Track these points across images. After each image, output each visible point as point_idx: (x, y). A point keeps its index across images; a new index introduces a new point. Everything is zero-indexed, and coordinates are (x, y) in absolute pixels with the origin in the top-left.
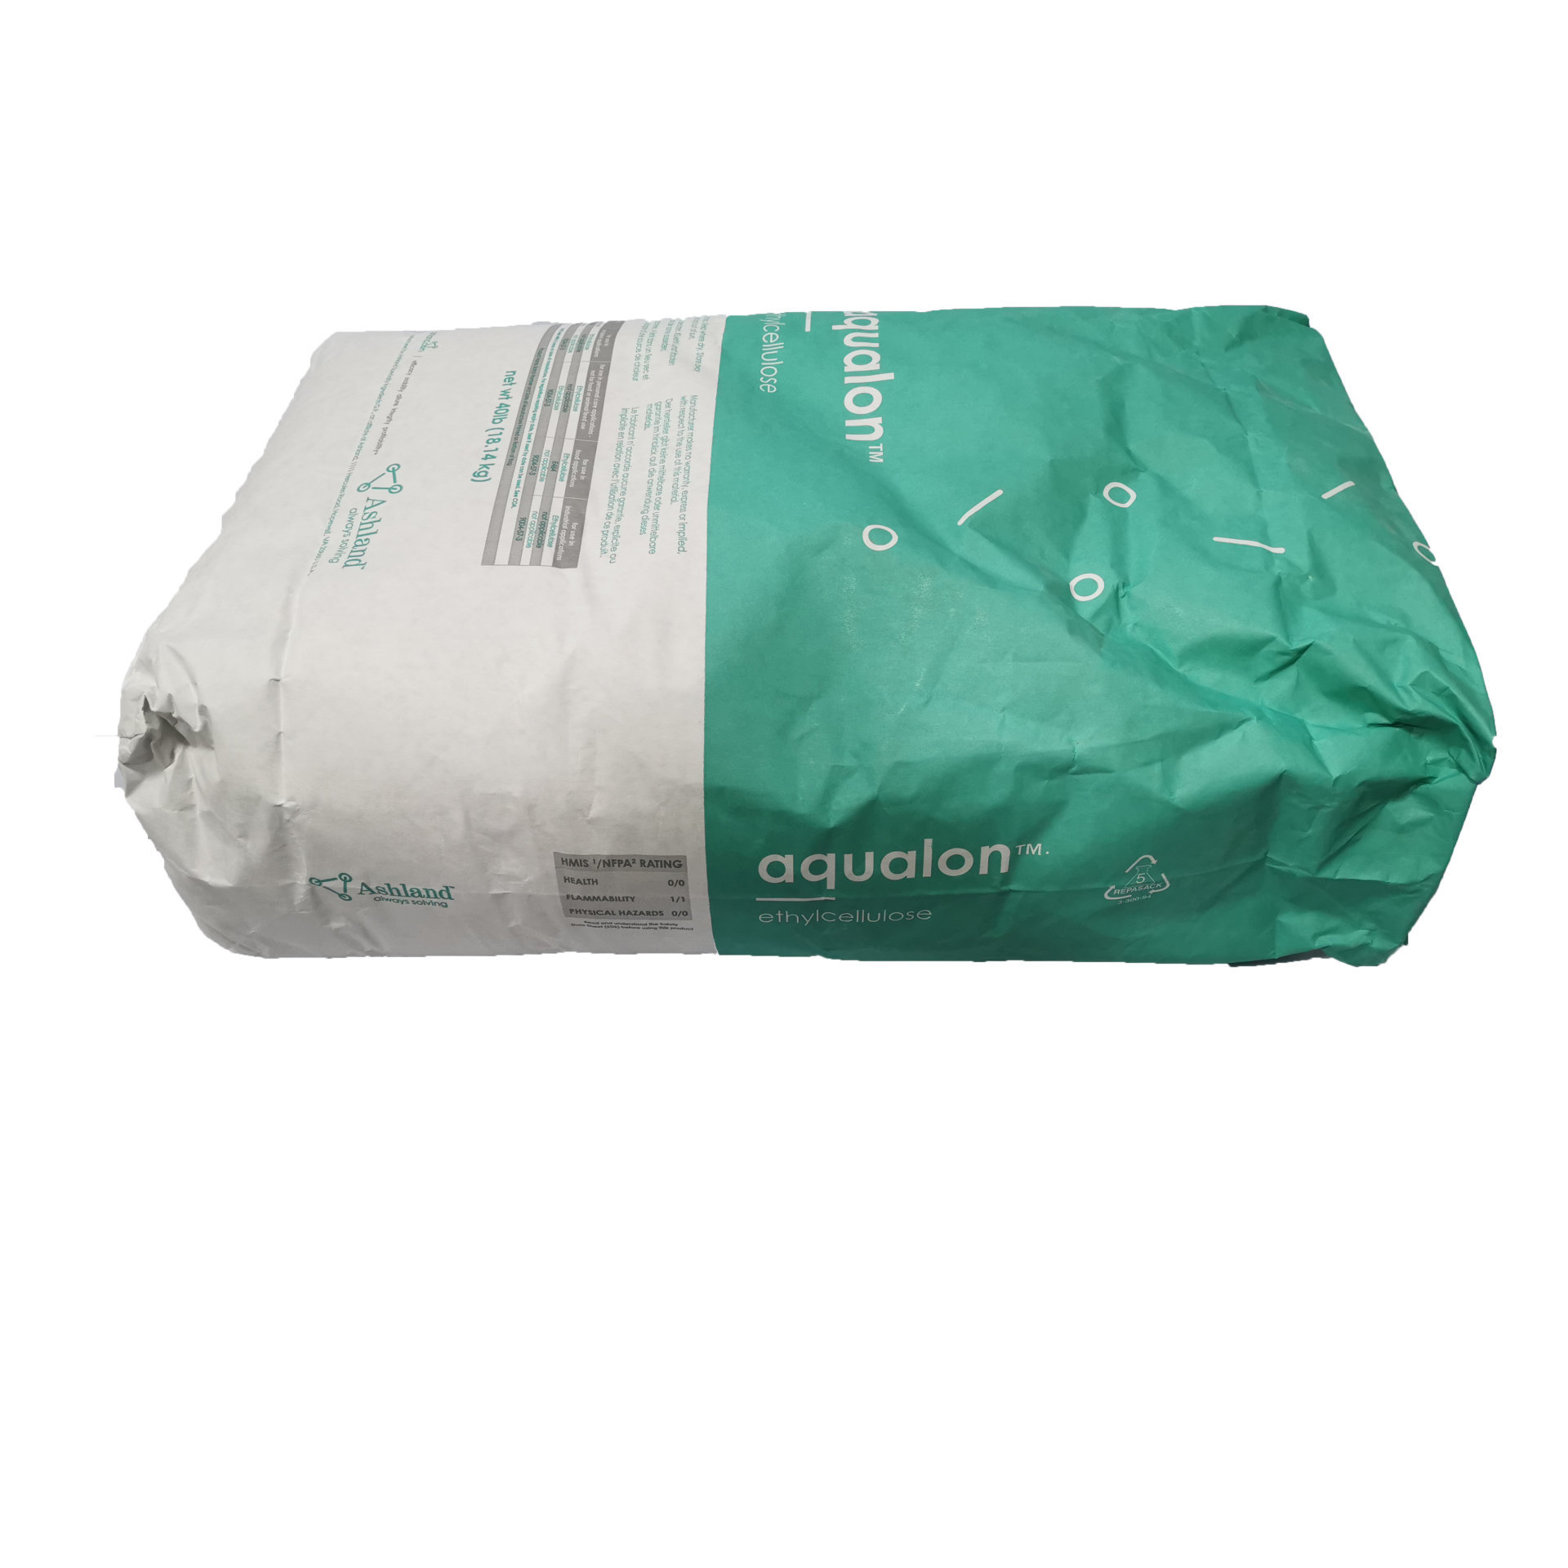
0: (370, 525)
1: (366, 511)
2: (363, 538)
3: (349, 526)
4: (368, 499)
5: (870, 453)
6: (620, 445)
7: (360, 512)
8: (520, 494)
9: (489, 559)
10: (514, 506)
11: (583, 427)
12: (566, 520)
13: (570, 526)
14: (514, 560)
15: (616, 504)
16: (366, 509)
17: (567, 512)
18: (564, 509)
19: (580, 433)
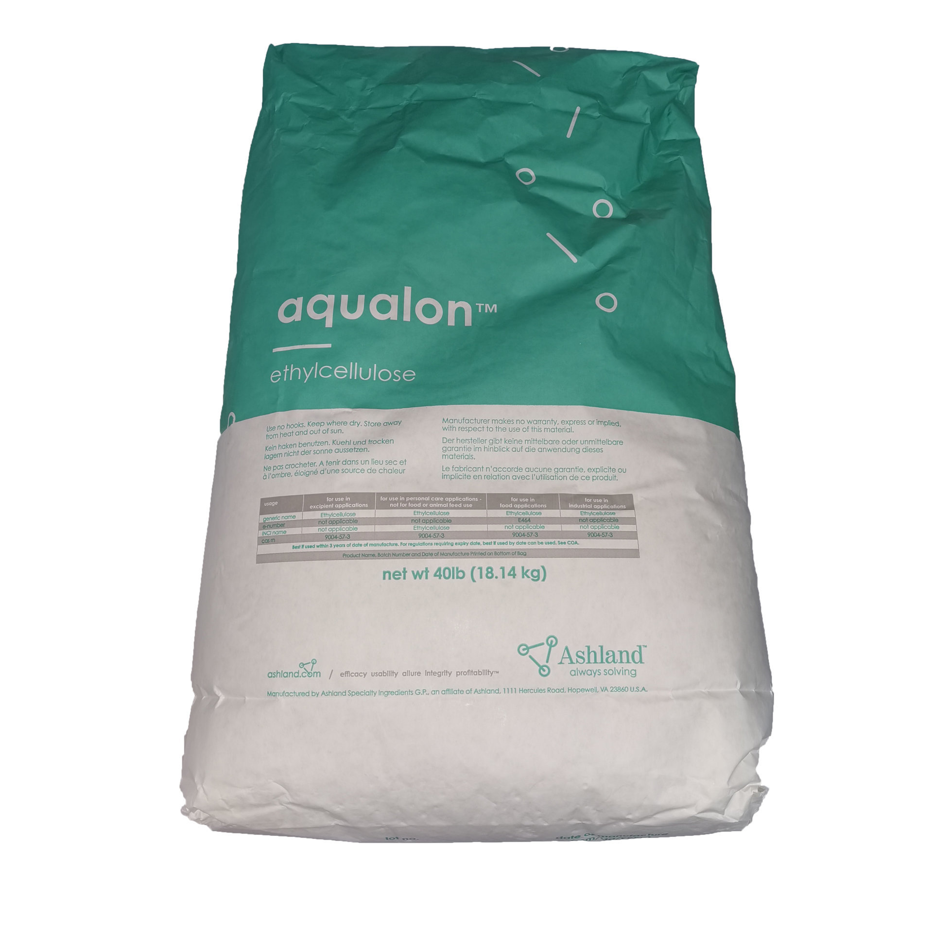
0: (592, 655)
1: (574, 661)
2: (605, 656)
3: (589, 672)
4: (561, 663)
5: (486, 311)
6: (488, 477)
7: (574, 667)
8: (563, 541)
9: (634, 554)
10: (576, 543)
11: (471, 505)
12: (584, 506)
13: (589, 504)
14: (633, 535)
15: (560, 474)
16: (572, 662)
17: (576, 506)
18: (572, 509)
19: (476, 506)
